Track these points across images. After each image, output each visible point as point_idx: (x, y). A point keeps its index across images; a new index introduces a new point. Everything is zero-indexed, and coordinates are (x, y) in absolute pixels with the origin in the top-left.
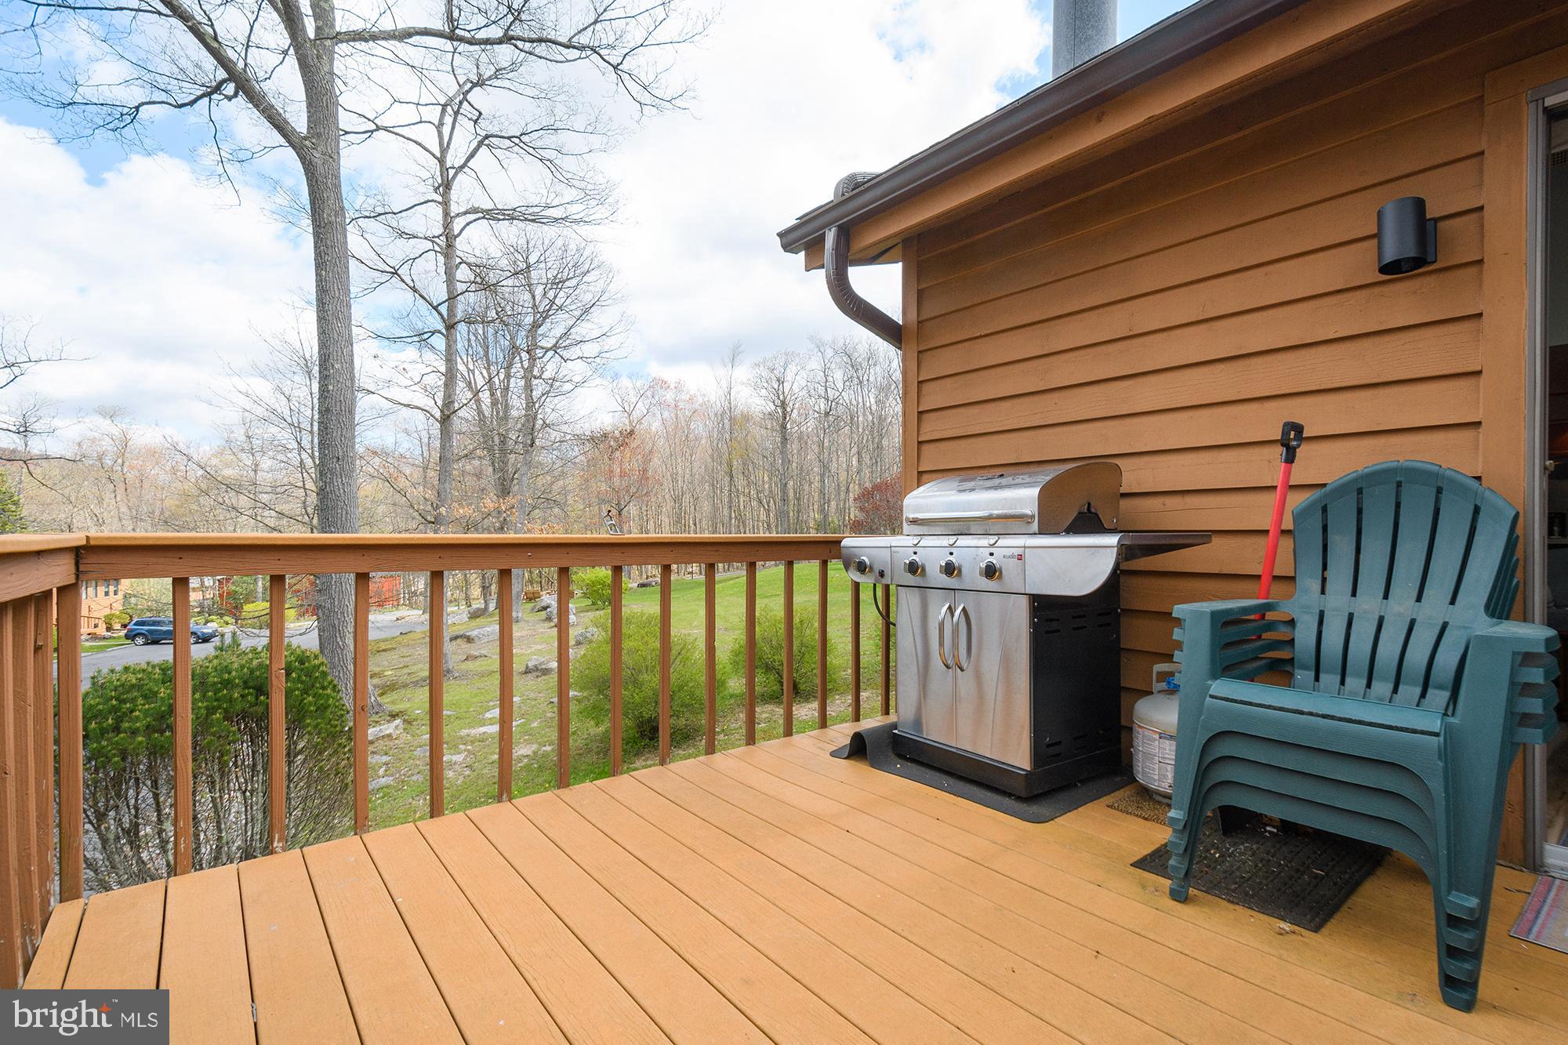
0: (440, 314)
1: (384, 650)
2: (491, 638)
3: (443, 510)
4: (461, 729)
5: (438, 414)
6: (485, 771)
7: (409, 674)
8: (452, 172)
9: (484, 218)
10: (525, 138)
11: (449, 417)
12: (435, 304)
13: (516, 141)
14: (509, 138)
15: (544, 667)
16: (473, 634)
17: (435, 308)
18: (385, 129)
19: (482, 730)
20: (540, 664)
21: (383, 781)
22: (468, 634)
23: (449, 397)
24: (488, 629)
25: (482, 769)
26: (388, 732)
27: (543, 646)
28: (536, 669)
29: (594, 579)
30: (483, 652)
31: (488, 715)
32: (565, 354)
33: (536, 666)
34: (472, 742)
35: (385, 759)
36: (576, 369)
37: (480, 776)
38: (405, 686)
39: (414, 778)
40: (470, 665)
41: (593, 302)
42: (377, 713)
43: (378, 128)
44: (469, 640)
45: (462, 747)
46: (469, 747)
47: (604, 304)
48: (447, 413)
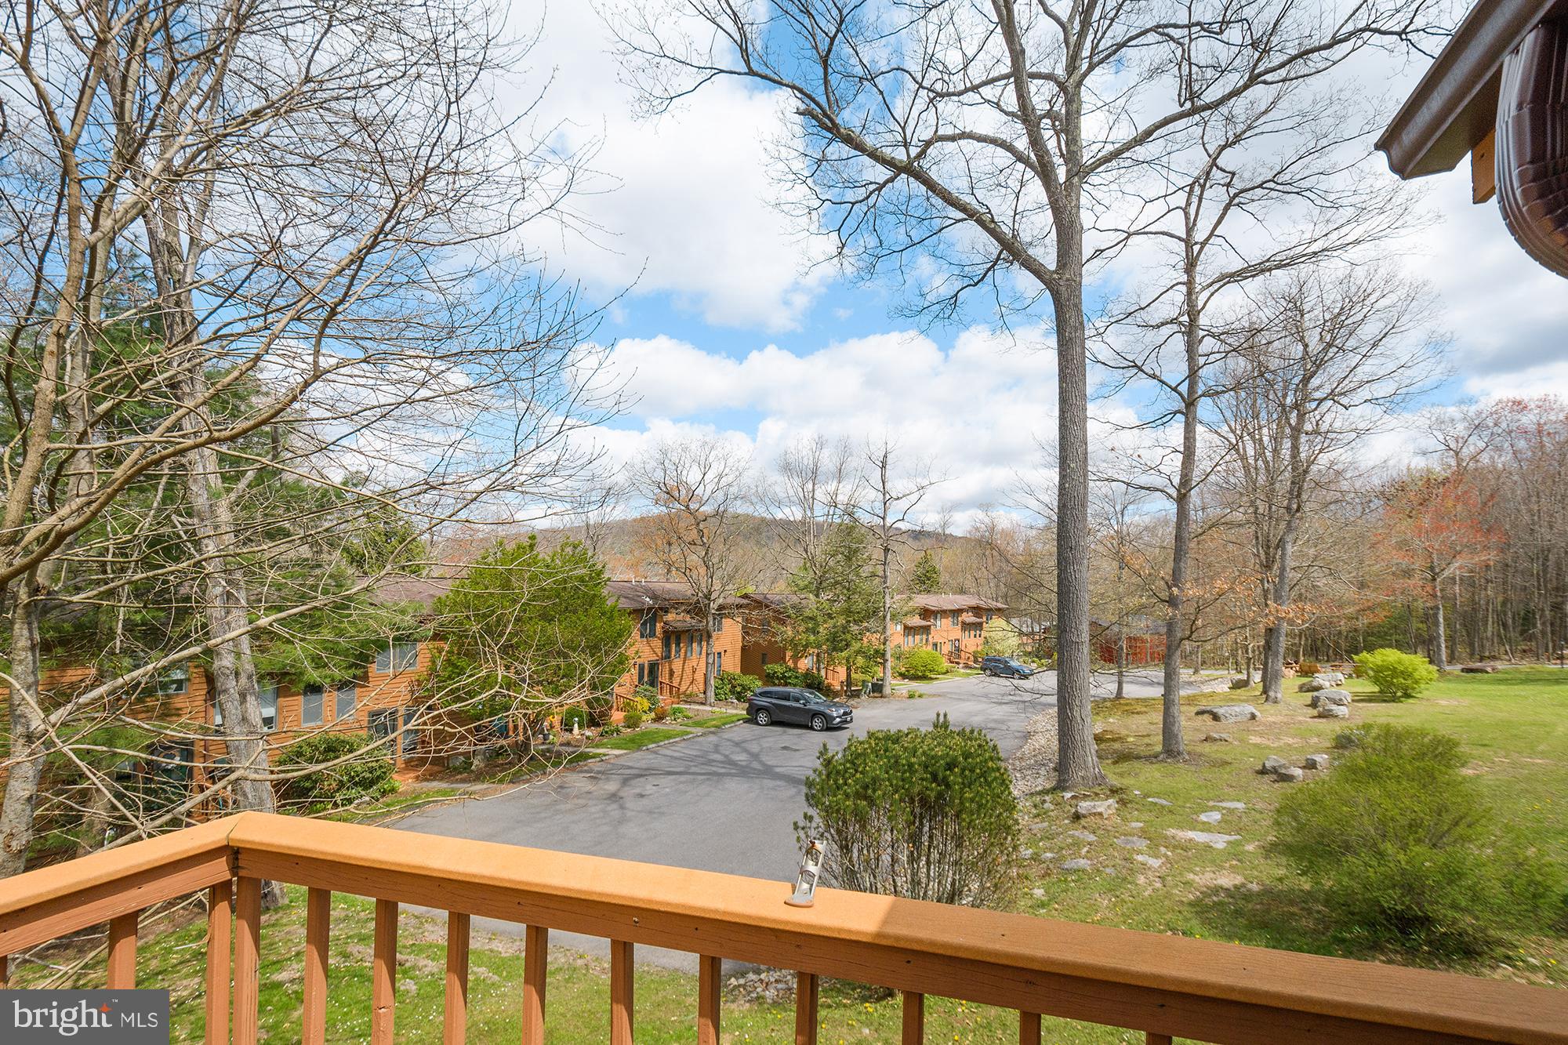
0: (1180, 394)
1: (1138, 713)
2: (1239, 719)
3: (1175, 590)
4: (1169, 827)
5: (1174, 493)
6: (1175, 891)
7: (1147, 745)
8: (1196, 248)
9: (1229, 282)
10: (1281, 179)
11: (1185, 495)
12: (1174, 386)
13: (1271, 185)
14: (1260, 186)
15: (1283, 771)
16: (1220, 711)
17: (1175, 389)
18: (1137, 233)
19: (1191, 834)
20: (1280, 766)
21: (1083, 863)
22: (1215, 710)
23: (1187, 475)
24: (1237, 709)
25: (1172, 888)
26: (1099, 810)
27: (1295, 740)
28: (1275, 770)
29: (1380, 663)
30: (1224, 736)
31: (1203, 817)
32: (1345, 400)
33: (1274, 768)
34: (1175, 847)
35: (1092, 838)
36: (1361, 415)
37: (1168, 896)
38: (1138, 758)
39: (1108, 870)
40: (1207, 748)
41: (1384, 332)
42: (1100, 785)
43: (1130, 235)
44: (1216, 717)
45: (1163, 850)
46: (1169, 853)
47: (1403, 329)
48: (1183, 491)
